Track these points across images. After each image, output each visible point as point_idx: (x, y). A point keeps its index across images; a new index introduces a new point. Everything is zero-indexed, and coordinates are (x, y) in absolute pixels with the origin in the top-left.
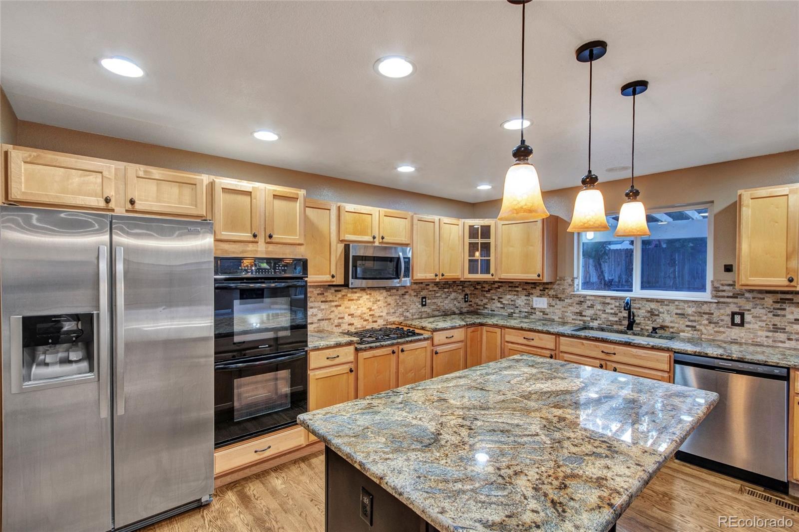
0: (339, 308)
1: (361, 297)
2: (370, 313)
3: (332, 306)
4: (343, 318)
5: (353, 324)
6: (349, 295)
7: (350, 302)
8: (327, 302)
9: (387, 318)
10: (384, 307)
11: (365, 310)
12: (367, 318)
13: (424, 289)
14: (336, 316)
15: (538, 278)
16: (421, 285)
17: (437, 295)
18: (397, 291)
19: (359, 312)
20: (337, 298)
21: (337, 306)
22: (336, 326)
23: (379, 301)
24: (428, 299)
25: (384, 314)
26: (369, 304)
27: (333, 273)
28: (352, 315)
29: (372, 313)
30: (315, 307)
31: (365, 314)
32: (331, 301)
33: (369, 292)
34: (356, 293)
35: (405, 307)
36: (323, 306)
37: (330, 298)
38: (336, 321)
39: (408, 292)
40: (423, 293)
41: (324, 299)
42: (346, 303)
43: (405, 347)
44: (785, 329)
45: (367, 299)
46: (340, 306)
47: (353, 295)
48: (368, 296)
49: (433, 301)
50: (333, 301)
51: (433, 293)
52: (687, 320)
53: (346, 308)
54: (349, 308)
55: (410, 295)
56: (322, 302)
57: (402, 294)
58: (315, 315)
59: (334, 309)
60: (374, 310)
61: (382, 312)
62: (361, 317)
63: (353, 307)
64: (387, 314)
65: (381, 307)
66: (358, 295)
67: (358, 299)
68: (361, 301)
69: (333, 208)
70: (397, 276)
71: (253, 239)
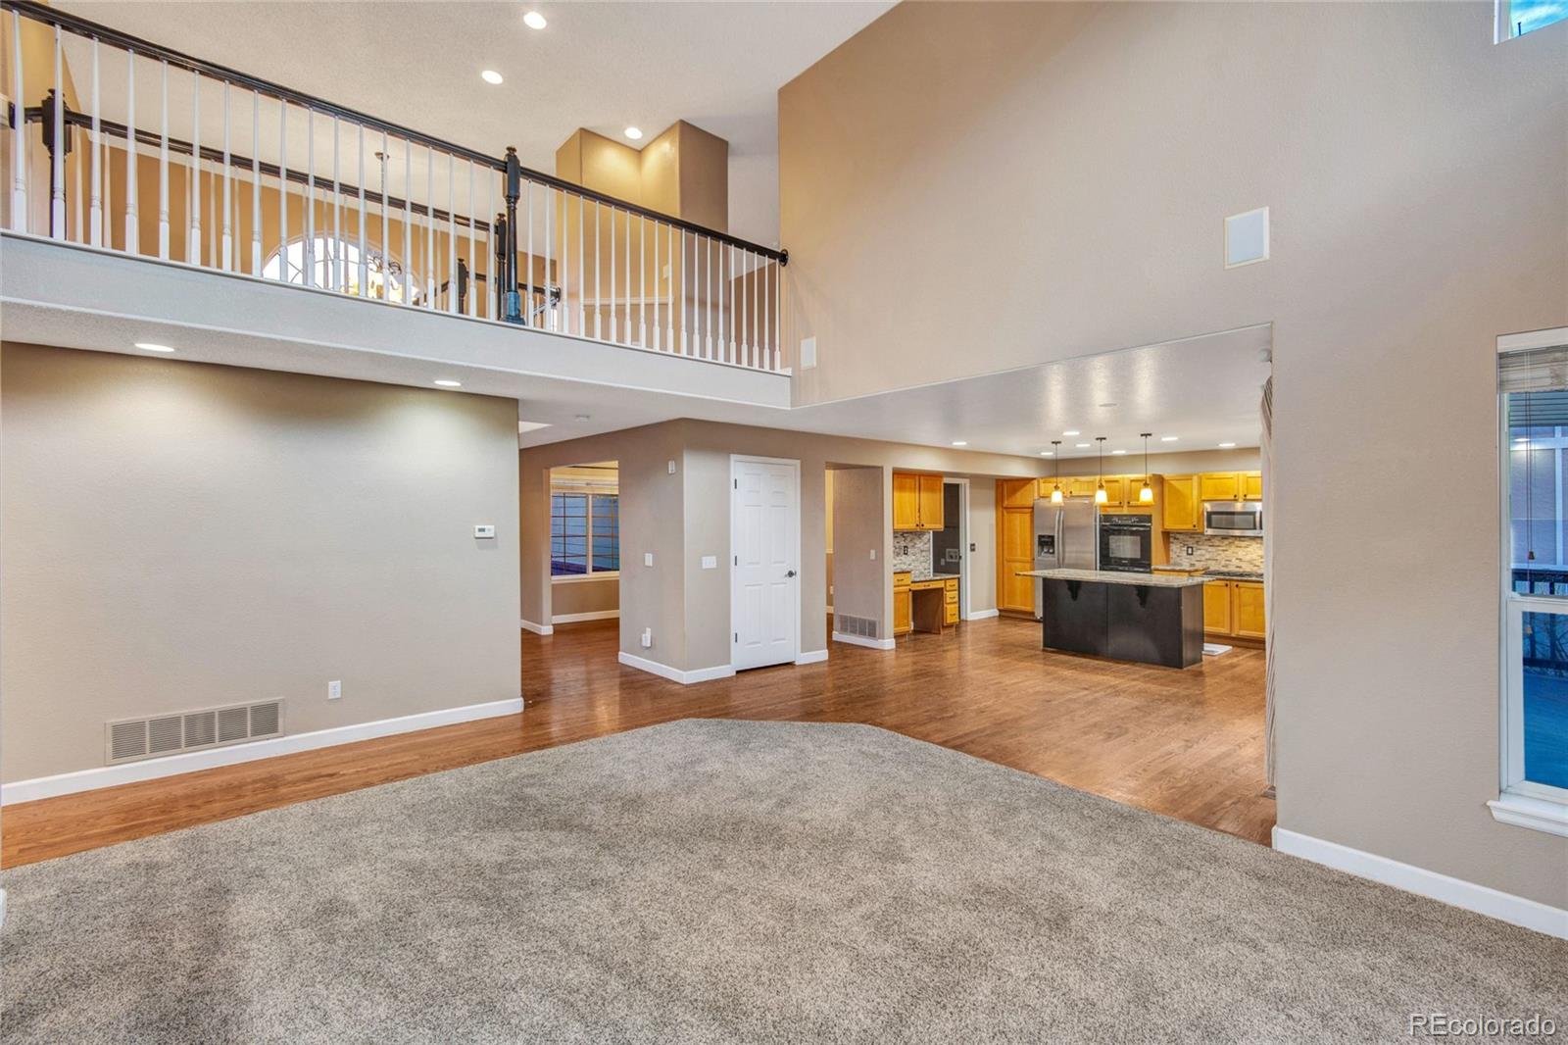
3: (1219, 550)
4: (1230, 561)
5: (1241, 567)
6: (1236, 543)
7: (1237, 548)
8: (1214, 546)
11: (1254, 556)
19: (1248, 558)
20: (1224, 544)
21: (1224, 551)
27: (1195, 523)
28: (1240, 559)
31: (1255, 560)
32: (1217, 546)
36: (1210, 549)
37: (1217, 543)
38: (1223, 563)
41: (1211, 544)
42: (1233, 548)
43: (1240, 584)
46: (1227, 550)
47: (1240, 543)
50: (1220, 546)
54: (1237, 553)
56: (1209, 546)
59: (1220, 552)
62: (1250, 562)
63: (1241, 553)
66: (1246, 543)
68: (1250, 549)
69: (1195, 478)
70: (1255, 528)
71: (1121, 505)
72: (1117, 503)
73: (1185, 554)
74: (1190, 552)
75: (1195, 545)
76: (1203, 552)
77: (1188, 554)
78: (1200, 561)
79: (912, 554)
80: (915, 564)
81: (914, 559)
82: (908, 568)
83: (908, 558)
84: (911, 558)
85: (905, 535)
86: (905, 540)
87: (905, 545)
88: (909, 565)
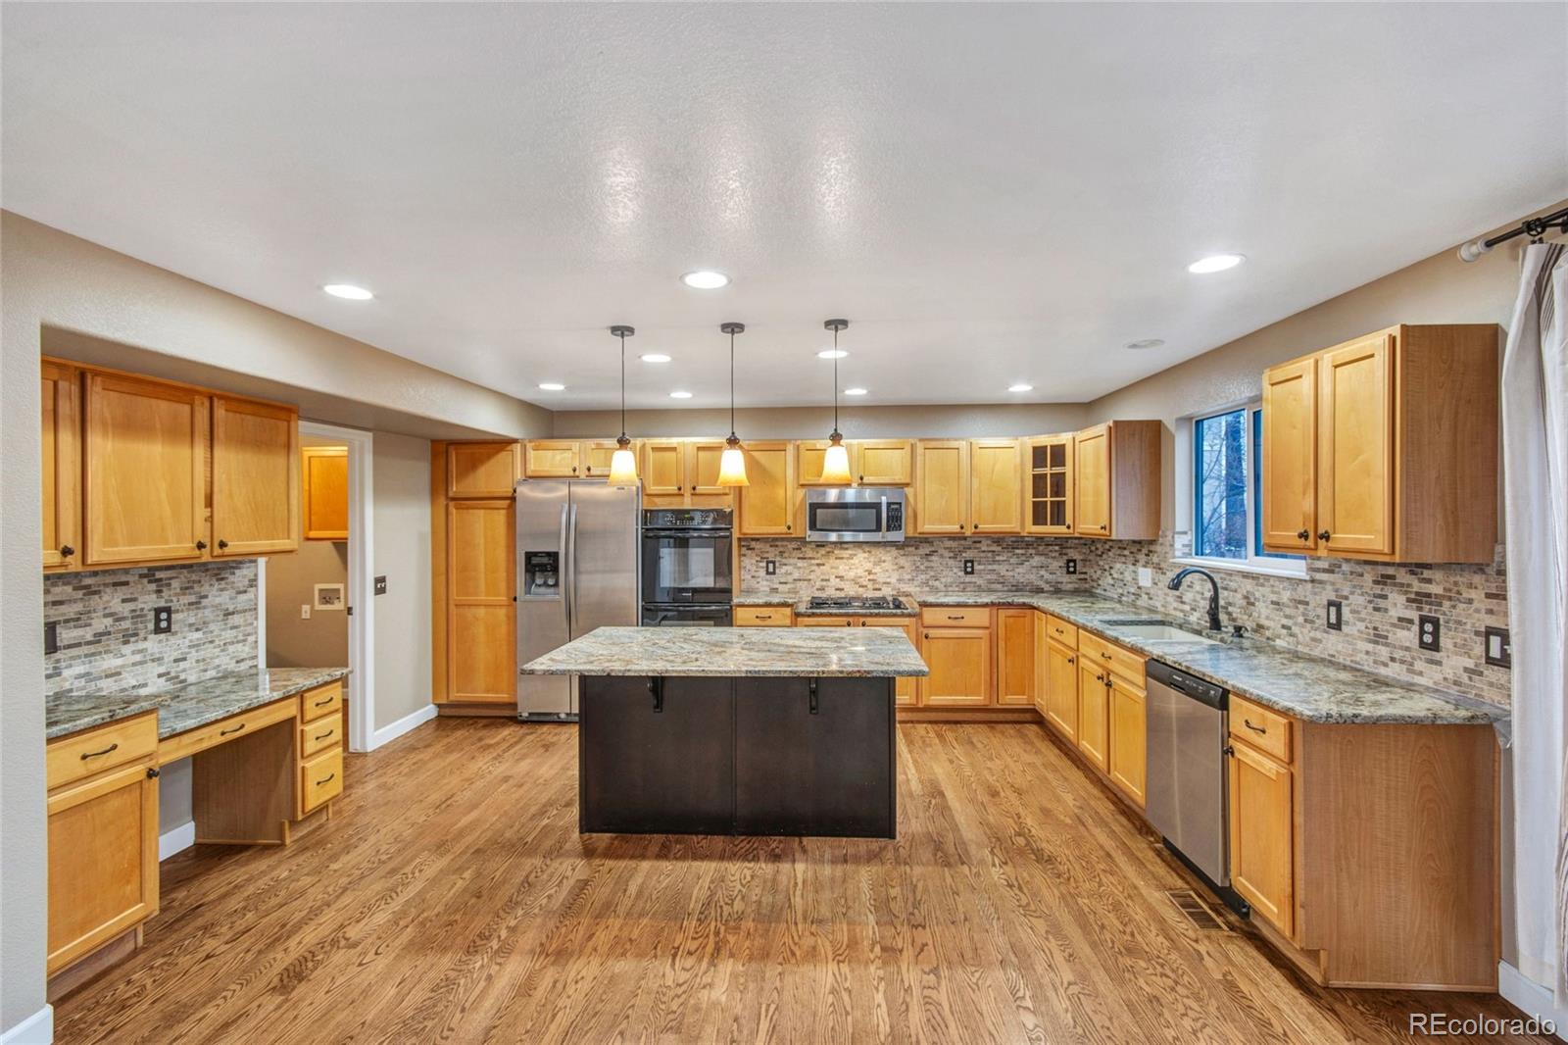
0: (822, 567)
1: (855, 555)
2: (869, 577)
3: (813, 565)
4: (828, 580)
5: (843, 589)
6: (836, 552)
7: (838, 561)
8: (805, 558)
9: (898, 586)
10: (893, 570)
11: (860, 572)
12: (865, 583)
13: (970, 548)
14: (818, 577)
15: (1103, 531)
16: (963, 542)
17: (997, 558)
18: (916, 548)
19: (852, 574)
20: (819, 555)
21: (818, 565)
22: (818, 589)
23: (884, 561)
24: (979, 564)
25: (893, 580)
26: (868, 566)
27: (789, 523)
28: (841, 578)
29: (871, 577)
30: (790, 565)
31: (861, 577)
32: (810, 558)
33: (867, 549)
34: (847, 549)
35: (932, 574)
36: (800, 563)
37: (810, 554)
38: (819, 584)
39: (936, 551)
40: (968, 555)
41: (801, 556)
42: (832, 561)
43: (869, 620)
44: (1386, 637)
45: (865, 558)
46: (824, 565)
47: (842, 552)
48: (866, 555)
49: (990, 567)
50: (814, 558)
51: (990, 555)
52: (1282, 614)
53: (832, 568)
54: (837, 568)
55: (942, 556)
56: (799, 558)
57: (926, 555)
58: (790, 574)
59: (814, 568)
60: (876, 574)
61: (889, 577)
62: (855, 581)
63: (842, 568)
64: (899, 580)
65: (887, 571)
66: (850, 552)
67: (851, 557)
68: (855, 561)
69: (790, 448)
70: (878, 529)
71: (679, 493)
72: (673, 489)
73: (762, 572)
74: (771, 569)
75: (778, 559)
76: (789, 568)
77: (768, 573)
78: (786, 583)
79: (191, 625)
80: (202, 654)
81: (198, 639)
82: (168, 673)
83: (173, 640)
84: (184, 638)
85: (159, 575)
86: (159, 592)
87: (162, 604)
88: (176, 661)
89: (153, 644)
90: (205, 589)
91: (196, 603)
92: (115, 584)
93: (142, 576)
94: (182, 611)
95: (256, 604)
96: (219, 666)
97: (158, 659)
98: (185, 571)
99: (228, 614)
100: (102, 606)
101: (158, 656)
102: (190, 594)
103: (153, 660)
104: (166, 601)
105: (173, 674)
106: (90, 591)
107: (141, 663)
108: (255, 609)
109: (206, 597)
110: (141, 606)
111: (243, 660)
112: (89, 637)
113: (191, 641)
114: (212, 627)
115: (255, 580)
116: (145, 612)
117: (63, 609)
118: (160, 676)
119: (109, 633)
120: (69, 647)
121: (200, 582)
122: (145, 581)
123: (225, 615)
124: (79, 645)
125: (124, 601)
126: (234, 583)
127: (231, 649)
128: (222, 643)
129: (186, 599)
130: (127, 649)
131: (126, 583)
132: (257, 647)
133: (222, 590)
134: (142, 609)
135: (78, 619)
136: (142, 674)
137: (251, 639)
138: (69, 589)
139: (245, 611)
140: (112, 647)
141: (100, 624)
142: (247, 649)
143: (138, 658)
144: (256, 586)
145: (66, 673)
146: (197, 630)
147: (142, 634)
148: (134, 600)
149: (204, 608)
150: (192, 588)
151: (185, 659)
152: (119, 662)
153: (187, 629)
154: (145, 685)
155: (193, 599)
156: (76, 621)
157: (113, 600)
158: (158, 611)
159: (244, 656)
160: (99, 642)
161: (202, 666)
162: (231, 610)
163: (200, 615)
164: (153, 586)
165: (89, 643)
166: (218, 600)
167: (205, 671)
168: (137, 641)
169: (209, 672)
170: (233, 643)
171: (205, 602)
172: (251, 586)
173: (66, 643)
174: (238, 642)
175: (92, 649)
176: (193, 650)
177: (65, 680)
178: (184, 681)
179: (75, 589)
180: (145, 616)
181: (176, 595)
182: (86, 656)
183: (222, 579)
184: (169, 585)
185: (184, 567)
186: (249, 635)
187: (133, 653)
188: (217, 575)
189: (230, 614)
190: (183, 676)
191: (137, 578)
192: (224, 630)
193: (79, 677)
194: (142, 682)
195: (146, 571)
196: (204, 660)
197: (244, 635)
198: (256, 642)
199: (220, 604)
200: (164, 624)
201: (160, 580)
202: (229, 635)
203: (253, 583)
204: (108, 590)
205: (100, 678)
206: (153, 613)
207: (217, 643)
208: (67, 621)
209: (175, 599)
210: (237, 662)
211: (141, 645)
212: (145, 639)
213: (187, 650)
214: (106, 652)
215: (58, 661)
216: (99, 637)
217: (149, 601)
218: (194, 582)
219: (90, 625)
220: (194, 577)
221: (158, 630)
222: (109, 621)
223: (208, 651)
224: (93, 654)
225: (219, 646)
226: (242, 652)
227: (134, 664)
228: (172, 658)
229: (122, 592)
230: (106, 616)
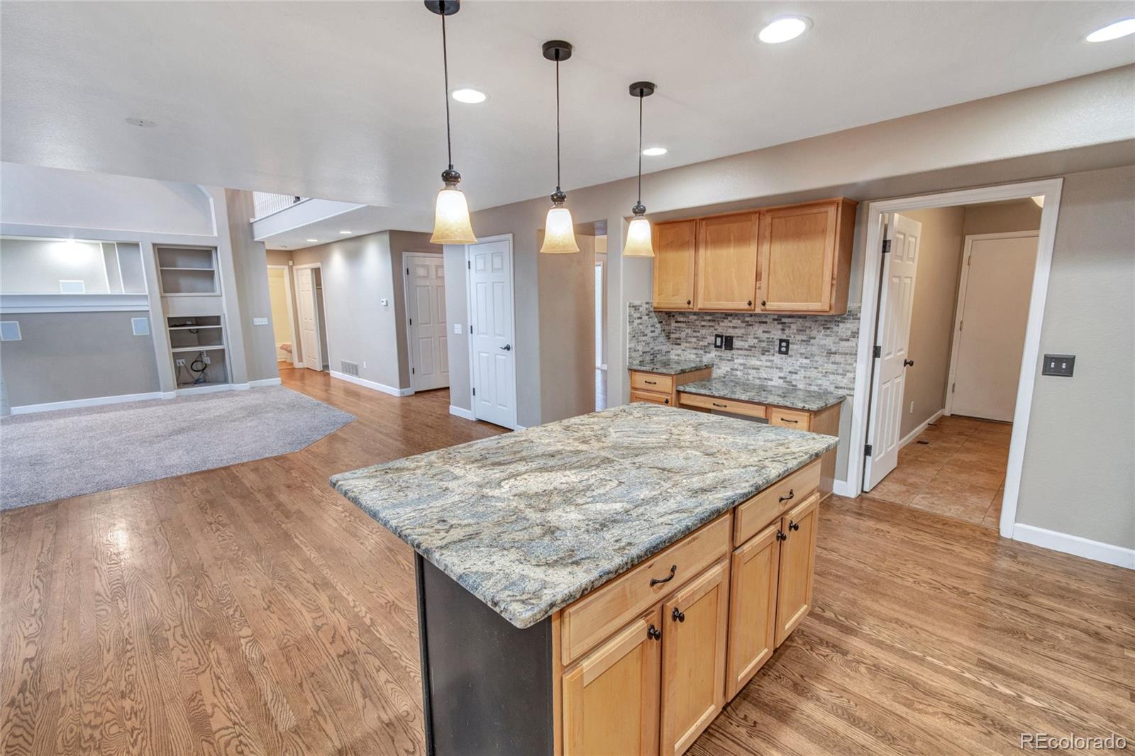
79: (801, 354)
80: (808, 374)
81: (806, 364)
82: (785, 378)
83: (789, 360)
84: (797, 360)
85: (784, 320)
86: (783, 330)
87: (784, 337)
88: (790, 372)
89: (778, 359)
90: (814, 333)
91: (807, 341)
92: (760, 322)
93: (774, 320)
94: (797, 344)
95: (856, 351)
96: (820, 385)
97: (780, 368)
98: (801, 320)
99: (830, 353)
100: (752, 333)
101: (780, 366)
102: (803, 335)
103: (777, 368)
104: (787, 336)
105: (788, 380)
106: (749, 325)
107: (771, 367)
108: (856, 354)
109: (815, 338)
110: (772, 336)
111: (841, 388)
112: (747, 347)
113: (801, 363)
114: (817, 358)
115: (858, 333)
116: (775, 340)
117: (737, 330)
118: (780, 378)
119: (756, 347)
120: (738, 349)
121: (810, 328)
122: (776, 322)
123: (827, 353)
124: (742, 349)
125: (764, 332)
126: (838, 332)
127: (831, 377)
128: (824, 371)
129: (799, 337)
130: (764, 358)
131: (766, 323)
132: (854, 382)
133: (827, 336)
134: (773, 338)
135: (742, 337)
136: (770, 373)
137: (849, 375)
138: (739, 321)
139: (846, 354)
140: (756, 355)
141: (752, 341)
142: (845, 381)
143: (769, 364)
144: (858, 337)
145: (736, 361)
146: (806, 358)
147: (772, 352)
148: (769, 332)
149: (812, 345)
150: (805, 331)
151: (796, 373)
152: (759, 363)
153: (799, 355)
154: (771, 380)
155: (805, 338)
156: (741, 337)
157: (759, 330)
158: (781, 341)
159: (843, 385)
160: (751, 350)
161: (808, 381)
162: (833, 350)
163: (808, 349)
164: (780, 326)
165: (746, 350)
166: (823, 342)
167: (810, 385)
168: (769, 355)
169: (813, 387)
170: (833, 374)
171: (812, 341)
172: (854, 337)
173: (737, 347)
174: (837, 374)
175: (747, 353)
176: (802, 370)
177: (735, 364)
178: (796, 386)
179: (742, 322)
180: (774, 342)
181: (793, 333)
182: (745, 355)
183: (828, 328)
184: (790, 327)
185: (800, 317)
186: (848, 371)
187: (766, 361)
188: (824, 325)
189: (832, 353)
190: (794, 383)
191: (771, 320)
192: (826, 363)
193: (741, 364)
194: (770, 377)
195: (776, 317)
196: (809, 378)
197: (843, 371)
198: (854, 378)
199: (825, 345)
200: (783, 349)
201: (784, 323)
202: (831, 367)
203: (855, 334)
204: (756, 325)
205: (749, 368)
206: (778, 341)
207: (820, 369)
208: (738, 337)
209: (793, 336)
210: (836, 387)
211: (771, 358)
212: (774, 355)
213: (798, 368)
214: (754, 356)
215: (733, 354)
216: (751, 348)
217: (777, 334)
218: (806, 327)
219: (747, 341)
220: (807, 324)
221: (780, 352)
222: (756, 341)
223: (813, 373)
224: (747, 356)
225: (822, 372)
226: (841, 382)
227: (766, 367)
228: (788, 370)
229: (763, 327)
230: (755, 338)
